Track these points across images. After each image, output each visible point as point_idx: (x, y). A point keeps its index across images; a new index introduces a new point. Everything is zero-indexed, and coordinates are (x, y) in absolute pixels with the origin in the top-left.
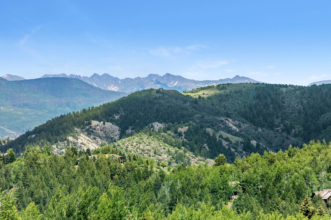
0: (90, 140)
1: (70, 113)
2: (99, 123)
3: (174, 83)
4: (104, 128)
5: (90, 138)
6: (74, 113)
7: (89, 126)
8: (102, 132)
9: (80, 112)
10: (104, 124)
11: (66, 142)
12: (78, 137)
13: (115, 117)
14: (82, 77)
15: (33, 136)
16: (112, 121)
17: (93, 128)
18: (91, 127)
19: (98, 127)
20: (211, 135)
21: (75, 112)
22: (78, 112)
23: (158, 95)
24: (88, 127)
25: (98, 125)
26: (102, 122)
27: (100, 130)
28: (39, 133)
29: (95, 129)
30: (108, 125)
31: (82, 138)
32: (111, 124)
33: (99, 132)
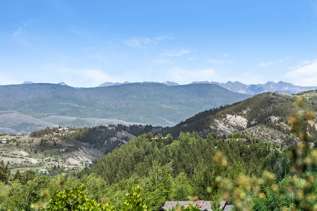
0: (226, 128)
1: (211, 109)
2: (232, 116)
3: (286, 88)
4: (235, 120)
5: (226, 127)
6: (214, 109)
7: (225, 118)
8: (234, 123)
9: (218, 108)
10: (236, 117)
11: (208, 129)
12: (218, 126)
13: (243, 112)
14: (220, 83)
15: (186, 125)
16: (241, 115)
17: (228, 120)
18: (226, 119)
19: (231, 119)
20: (312, 126)
21: (215, 109)
22: (217, 109)
23: (274, 97)
24: (224, 119)
25: (231, 118)
26: (234, 116)
27: (233, 121)
28: (190, 123)
29: (229, 121)
30: (239, 118)
31: (220, 127)
32: (241, 117)
33: (232, 122)
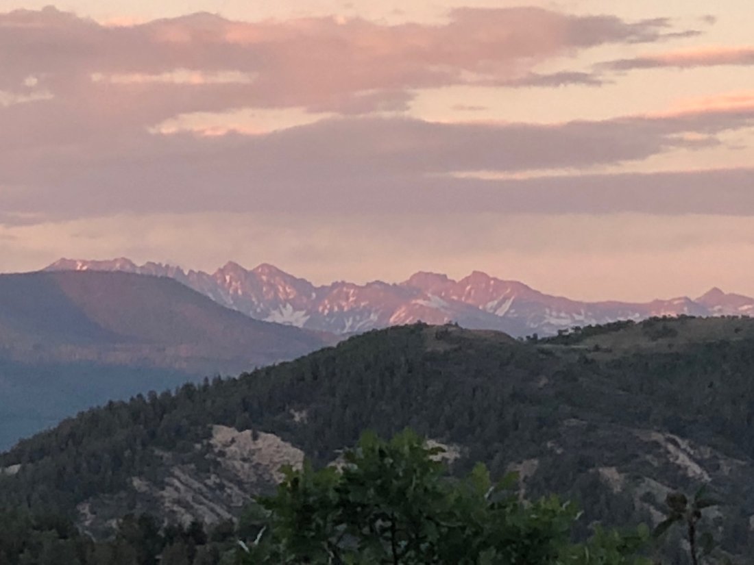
0: (205, 489)
1: (140, 396)
2: (235, 433)
3: (500, 305)
4: (252, 453)
5: (206, 485)
6: (152, 395)
7: (205, 442)
8: (247, 465)
9: (173, 394)
10: (255, 437)
11: (123, 494)
12: (167, 480)
13: (293, 417)
14: (186, 273)
15: (15, 469)
16: (281, 429)
17: (216, 450)
18: (210, 446)
19: (233, 448)
20: (617, 489)
21: (159, 395)
22: (167, 394)
23: (442, 347)
24: (198, 446)
25: (233, 441)
26: (248, 432)
27: (238, 457)
28: (32, 461)
29: (222, 454)
30: (269, 443)
31: (177, 483)
32: (279, 440)
33: (238, 464)
